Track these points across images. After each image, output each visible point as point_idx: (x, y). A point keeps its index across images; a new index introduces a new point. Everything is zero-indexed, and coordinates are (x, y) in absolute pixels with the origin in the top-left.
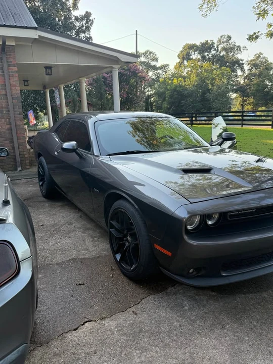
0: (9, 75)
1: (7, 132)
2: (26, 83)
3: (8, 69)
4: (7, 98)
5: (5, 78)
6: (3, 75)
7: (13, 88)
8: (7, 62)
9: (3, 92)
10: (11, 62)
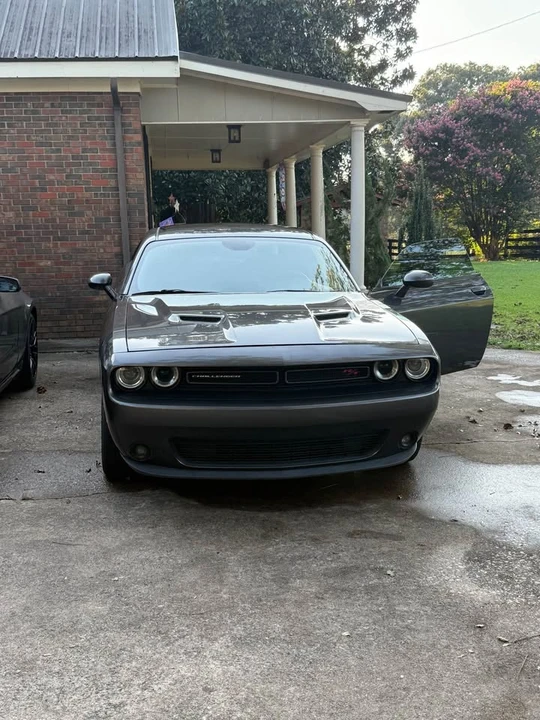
0: (125, 151)
1: (115, 260)
2: (216, 156)
3: (124, 138)
4: (118, 195)
5: (116, 156)
6: (114, 151)
7: (130, 175)
8: (123, 125)
9: (112, 183)
10: (130, 125)
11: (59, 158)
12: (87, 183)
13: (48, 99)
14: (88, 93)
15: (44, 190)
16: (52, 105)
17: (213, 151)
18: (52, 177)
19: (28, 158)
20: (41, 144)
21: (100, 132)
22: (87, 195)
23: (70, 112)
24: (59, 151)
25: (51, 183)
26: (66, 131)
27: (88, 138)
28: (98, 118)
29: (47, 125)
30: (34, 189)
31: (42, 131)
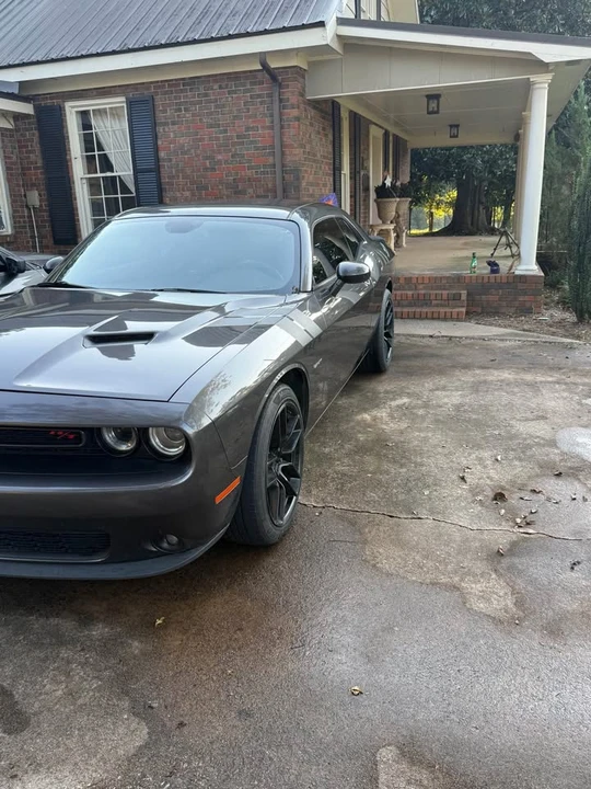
0: (282, 127)
2: (454, 131)
3: (281, 114)
4: (275, 172)
5: (273, 133)
6: (272, 128)
7: (287, 151)
8: (281, 101)
9: (271, 160)
10: (288, 100)
11: (227, 138)
12: (249, 162)
13: (216, 81)
14: (251, 71)
15: (213, 169)
16: (220, 87)
17: (451, 126)
18: (220, 157)
19: (201, 140)
20: (211, 126)
21: (262, 109)
22: (249, 173)
23: (235, 92)
24: (226, 131)
25: (220, 161)
26: (231, 112)
27: (250, 117)
28: (259, 96)
29: (216, 107)
30: (206, 169)
31: (211, 114)
